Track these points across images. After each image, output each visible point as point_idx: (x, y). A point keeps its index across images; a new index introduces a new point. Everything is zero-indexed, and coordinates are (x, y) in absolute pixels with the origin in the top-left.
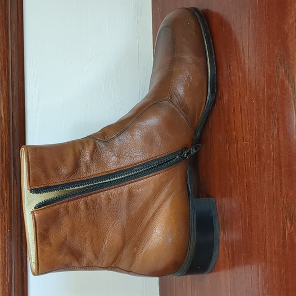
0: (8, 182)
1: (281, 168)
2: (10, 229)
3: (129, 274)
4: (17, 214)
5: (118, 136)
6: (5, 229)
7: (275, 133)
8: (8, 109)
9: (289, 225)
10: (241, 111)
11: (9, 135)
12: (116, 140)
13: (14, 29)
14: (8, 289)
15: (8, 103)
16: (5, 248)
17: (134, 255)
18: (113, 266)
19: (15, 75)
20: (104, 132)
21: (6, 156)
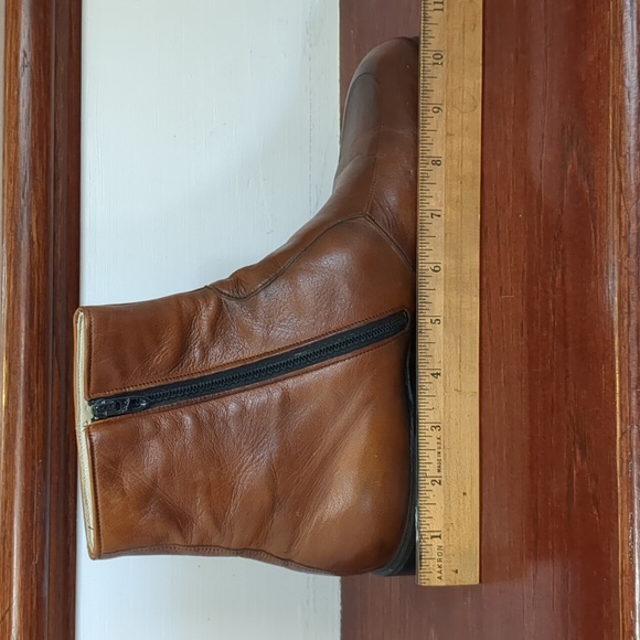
0: (41, 366)
1: (566, 346)
2: (44, 458)
3: (286, 566)
4: (58, 429)
5: (266, 286)
6: (33, 458)
7: (559, 278)
8: (46, 222)
9: (578, 458)
10: (498, 236)
11: (46, 274)
12: (262, 295)
13: (62, 69)
14: (37, 574)
15: (47, 212)
16: (32, 494)
17: (295, 527)
18: (253, 547)
19: (61, 159)
20: (238, 279)
21: (39, 316)
